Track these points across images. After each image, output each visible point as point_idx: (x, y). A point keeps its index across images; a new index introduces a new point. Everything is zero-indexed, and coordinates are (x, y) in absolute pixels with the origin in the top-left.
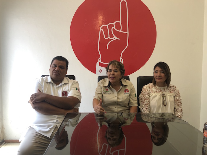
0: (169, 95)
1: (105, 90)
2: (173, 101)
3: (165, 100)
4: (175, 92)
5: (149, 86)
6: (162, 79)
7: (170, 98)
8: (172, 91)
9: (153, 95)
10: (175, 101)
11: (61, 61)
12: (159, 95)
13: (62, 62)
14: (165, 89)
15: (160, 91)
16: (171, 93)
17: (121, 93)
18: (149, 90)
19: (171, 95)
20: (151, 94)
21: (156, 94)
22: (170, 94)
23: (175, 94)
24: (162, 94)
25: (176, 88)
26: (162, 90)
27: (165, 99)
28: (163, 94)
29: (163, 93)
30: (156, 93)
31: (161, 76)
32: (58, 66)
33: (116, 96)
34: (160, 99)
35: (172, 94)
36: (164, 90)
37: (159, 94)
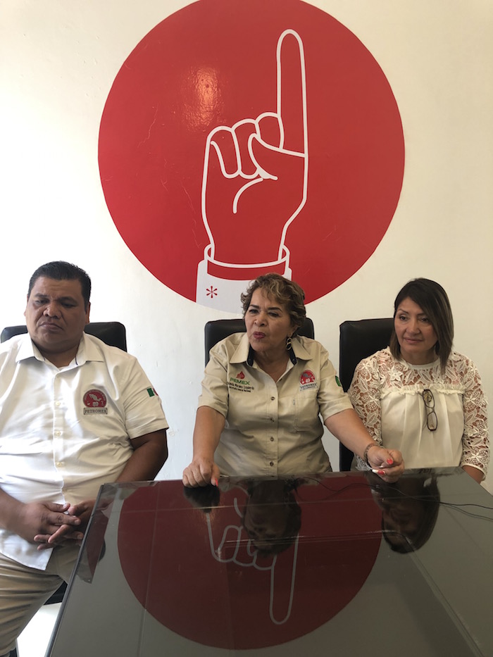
0: (445, 394)
1: (235, 378)
2: (457, 413)
3: (433, 411)
4: (465, 379)
5: (379, 362)
6: (422, 343)
7: (448, 402)
8: (455, 378)
9: (391, 393)
10: (465, 411)
11: (61, 279)
12: (411, 393)
13: (65, 283)
14: (430, 373)
15: (415, 380)
16: (452, 385)
17: (288, 388)
18: (377, 376)
19: (452, 392)
20: (386, 391)
21: (403, 390)
22: (448, 388)
23: (465, 388)
24: (421, 391)
25: (470, 366)
26: (422, 376)
27: (433, 408)
28: (426, 391)
29: (426, 387)
30: (403, 387)
31: (421, 332)
32: (52, 299)
33: (273, 399)
34: (414, 408)
35: (456, 391)
36: (429, 377)
37: (413, 392)
